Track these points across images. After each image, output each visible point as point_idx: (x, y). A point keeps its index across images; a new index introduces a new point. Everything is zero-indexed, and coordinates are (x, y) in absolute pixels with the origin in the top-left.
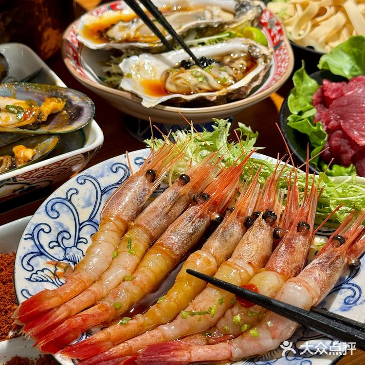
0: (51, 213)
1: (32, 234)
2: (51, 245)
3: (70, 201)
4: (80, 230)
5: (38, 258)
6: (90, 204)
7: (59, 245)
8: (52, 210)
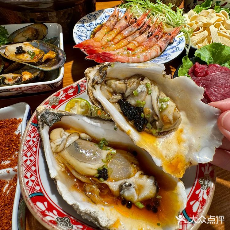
0: (89, 18)
1: (82, 21)
2: (87, 26)
3: (95, 16)
4: (97, 25)
5: (82, 27)
6: (101, 19)
7: (89, 26)
8: (89, 17)
